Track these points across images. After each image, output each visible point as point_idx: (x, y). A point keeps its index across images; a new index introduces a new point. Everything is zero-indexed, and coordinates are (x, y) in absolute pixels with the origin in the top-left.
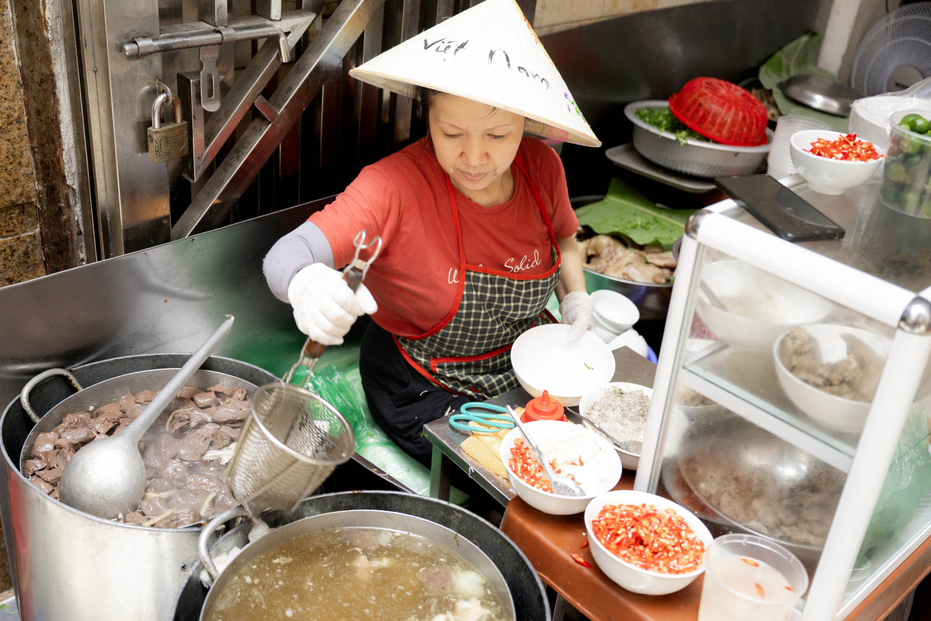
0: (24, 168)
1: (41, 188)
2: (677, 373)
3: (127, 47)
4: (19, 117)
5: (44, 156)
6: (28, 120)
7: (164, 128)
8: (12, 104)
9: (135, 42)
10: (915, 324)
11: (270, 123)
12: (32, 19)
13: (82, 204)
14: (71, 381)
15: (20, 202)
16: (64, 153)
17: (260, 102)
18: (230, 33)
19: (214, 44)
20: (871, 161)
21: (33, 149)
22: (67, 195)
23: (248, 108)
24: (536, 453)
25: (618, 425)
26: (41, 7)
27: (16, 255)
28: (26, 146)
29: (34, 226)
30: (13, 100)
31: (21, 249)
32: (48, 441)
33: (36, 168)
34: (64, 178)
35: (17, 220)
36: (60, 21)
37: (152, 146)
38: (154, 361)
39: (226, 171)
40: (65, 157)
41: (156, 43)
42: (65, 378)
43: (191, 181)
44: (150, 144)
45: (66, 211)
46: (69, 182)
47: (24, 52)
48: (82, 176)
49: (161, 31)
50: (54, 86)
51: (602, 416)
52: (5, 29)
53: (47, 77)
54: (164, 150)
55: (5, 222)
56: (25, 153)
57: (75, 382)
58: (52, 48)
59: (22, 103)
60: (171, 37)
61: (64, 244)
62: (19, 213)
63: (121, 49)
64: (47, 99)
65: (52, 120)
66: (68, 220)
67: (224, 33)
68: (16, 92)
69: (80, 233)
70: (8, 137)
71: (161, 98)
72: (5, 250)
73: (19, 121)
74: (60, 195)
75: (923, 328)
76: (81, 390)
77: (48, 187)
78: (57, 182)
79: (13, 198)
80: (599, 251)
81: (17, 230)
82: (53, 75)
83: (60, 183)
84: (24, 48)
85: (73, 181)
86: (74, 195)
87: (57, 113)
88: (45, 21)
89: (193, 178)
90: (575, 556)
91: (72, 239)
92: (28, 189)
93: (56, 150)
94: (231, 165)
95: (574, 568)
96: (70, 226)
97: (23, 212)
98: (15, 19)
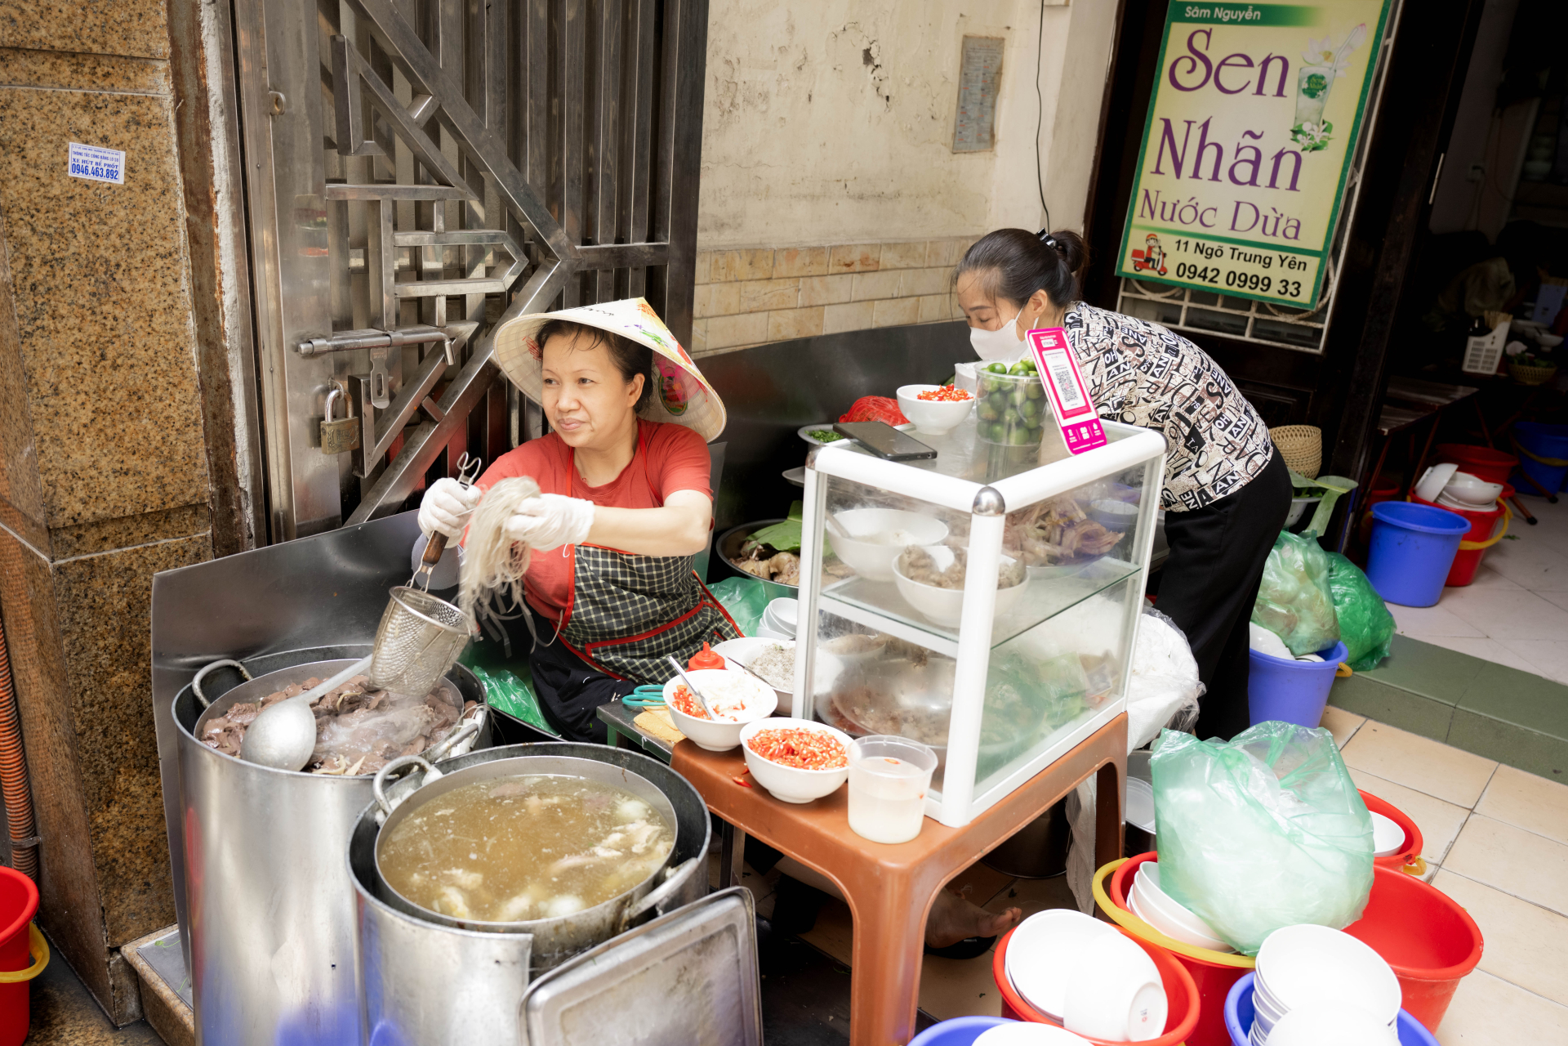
0: (199, 469)
1: (214, 489)
2: (816, 600)
3: (303, 347)
4: (196, 420)
5: (218, 458)
6: (205, 423)
7: (336, 422)
8: (190, 407)
9: (310, 342)
10: (987, 509)
11: (437, 423)
12: (211, 329)
13: (254, 506)
14: (241, 672)
15: (193, 503)
16: (238, 456)
17: (427, 403)
18: (398, 335)
19: (383, 347)
20: (962, 401)
21: (208, 451)
22: (239, 497)
23: (416, 408)
24: (699, 698)
25: (780, 679)
26: (221, 318)
27: (187, 555)
28: (201, 448)
29: (205, 528)
30: (191, 404)
31: (193, 550)
32: (217, 726)
33: (211, 470)
34: (236, 481)
35: (190, 521)
36: (238, 331)
37: (325, 439)
38: (325, 654)
39: (395, 469)
40: (238, 460)
41: (329, 344)
42: (236, 669)
43: (362, 477)
44: (323, 437)
45: (237, 513)
46: (241, 485)
47: (203, 359)
48: (255, 479)
49: (333, 335)
50: (230, 392)
51: (764, 670)
52: (186, 337)
53: (224, 383)
54: (336, 442)
55: (178, 522)
56: (200, 454)
57: (246, 673)
58: (229, 356)
59: (199, 407)
60: (343, 339)
61: (235, 546)
62: (192, 515)
63: (297, 349)
64: (223, 404)
65: (227, 424)
66: (240, 523)
67: (392, 336)
68: (194, 396)
69: (250, 536)
70: (184, 438)
71: (333, 394)
72: (177, 551)
73: (195, 424)
74: (233, 497)
75: (992, 512)
76: (251, 679)
77: (221, 489)
78: (230, 484)
79: (187, 498)
80: (781, 567)
81: (189, 531)
82: (229, 381)
83: (233, 485)
84: (203, 355)
85: (245, 484)
86: (246, 498)
87: (232, 417)
88: (224, 331)
89: (363, 473)
90: (736, 779)
91: (243, 542)
92: (202, 490)
93: (230, 453)
94: (400, 464)
95: (735, 790)
96: (241, 528)
97: (196, 513)
98: (196, 329)
